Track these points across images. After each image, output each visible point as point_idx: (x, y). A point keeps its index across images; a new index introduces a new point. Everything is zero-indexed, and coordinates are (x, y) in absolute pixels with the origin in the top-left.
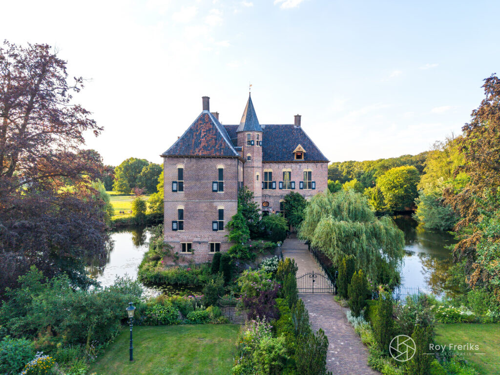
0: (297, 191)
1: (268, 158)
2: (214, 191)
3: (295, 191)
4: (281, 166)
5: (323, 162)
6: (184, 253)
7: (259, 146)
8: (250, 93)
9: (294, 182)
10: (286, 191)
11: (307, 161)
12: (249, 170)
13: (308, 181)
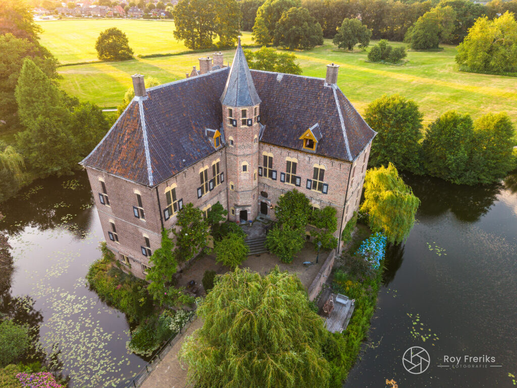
0: (302, 190)
1: (266, 139)
2: (136, 216)
4: (285, 152)
5: (343, 161)
6: (124, 262)
7: (246, 126)
9: (300, 178)
10: (289, 186)
11: (320, 154)
12: (232, 159)
13: (318, 181)
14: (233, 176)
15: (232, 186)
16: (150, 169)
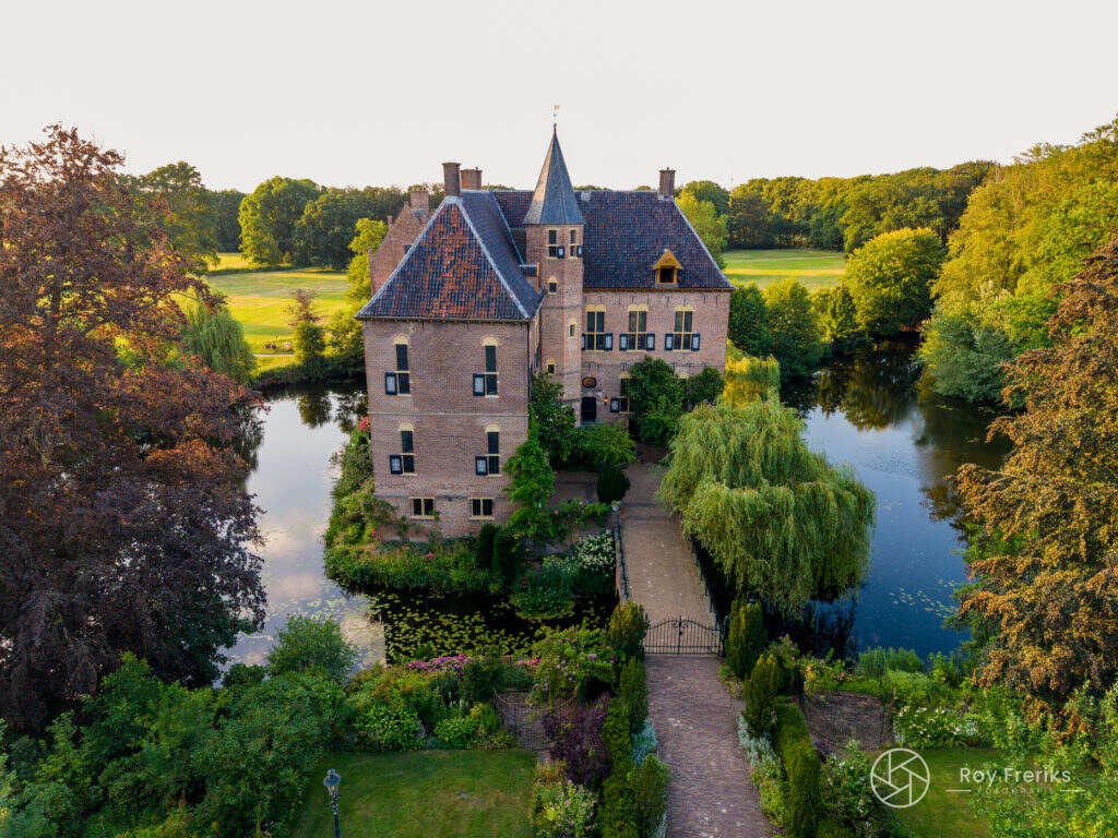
0: (658, 354)
1: (595, 280)
2: (476, 394)
3: (655, 356)
4: (626, 297)
5: (720, 291)
6: (417, 517)
7: (575, 258)
8: (555, 125)
9: (653, 335)
10: (634, 353)
11: (684, 287)
12: (557, 315)
13: (683, 333)
14: (553, 348)
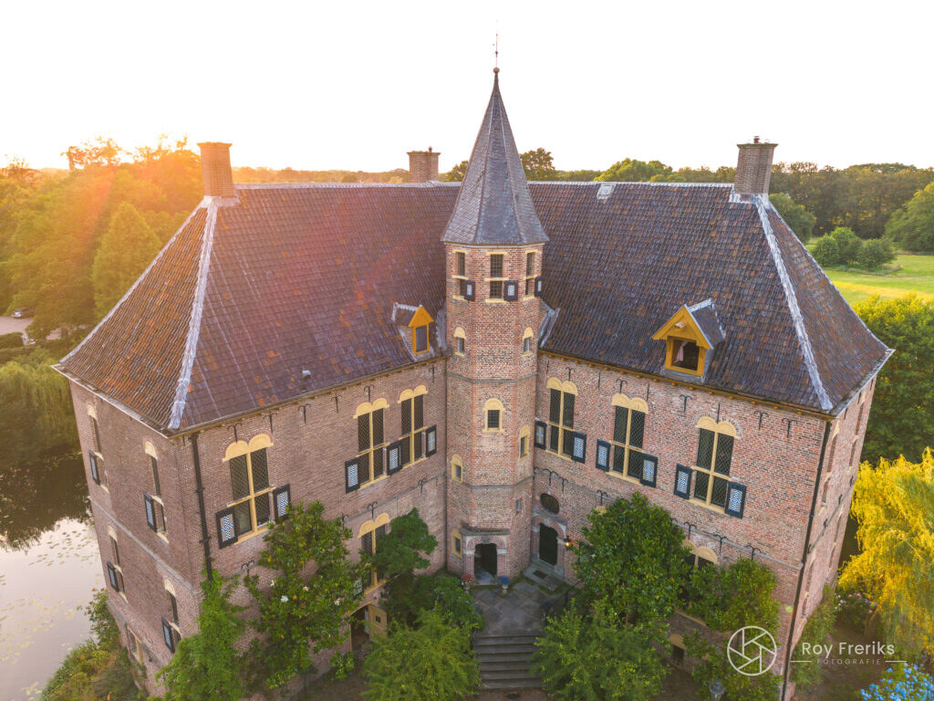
0: (660, 498)
1: (567, 337)
2: (149, 525)
3: (653, 498)
4: (610, 379)
8: (496, 71)
9: (654, 460)
10: (620, 481)
11: (719, 385)
12: (460, 390)
13: (712, 473)
14: (462, 440)
15: (459, 468)
16: (185, 379)
